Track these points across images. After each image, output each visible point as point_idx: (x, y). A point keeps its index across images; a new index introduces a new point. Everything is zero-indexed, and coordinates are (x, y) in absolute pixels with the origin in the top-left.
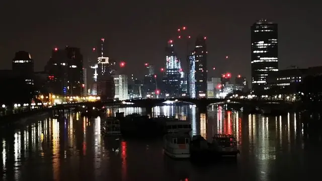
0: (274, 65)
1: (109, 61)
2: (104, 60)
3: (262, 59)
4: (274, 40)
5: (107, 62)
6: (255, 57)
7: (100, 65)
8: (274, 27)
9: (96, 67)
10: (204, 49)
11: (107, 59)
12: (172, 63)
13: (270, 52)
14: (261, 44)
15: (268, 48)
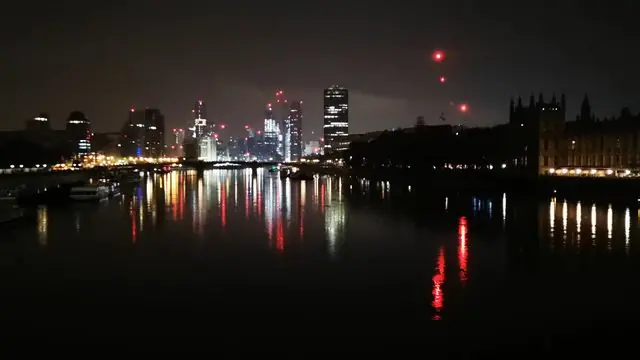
0: (344, 129)
1: (207, 123)
2: (201, 122)
3: (333, 124)
4: (345, 106)
5: (204, 124)
6: (327, 121)
7: (197, 127)
8: (345, 93)
9: (194, 129)
10: (299, 113)
11: (204, 121)
12: (270, 126)
13: (342, 117)
14: (332, 109)
15: (339, 114)
